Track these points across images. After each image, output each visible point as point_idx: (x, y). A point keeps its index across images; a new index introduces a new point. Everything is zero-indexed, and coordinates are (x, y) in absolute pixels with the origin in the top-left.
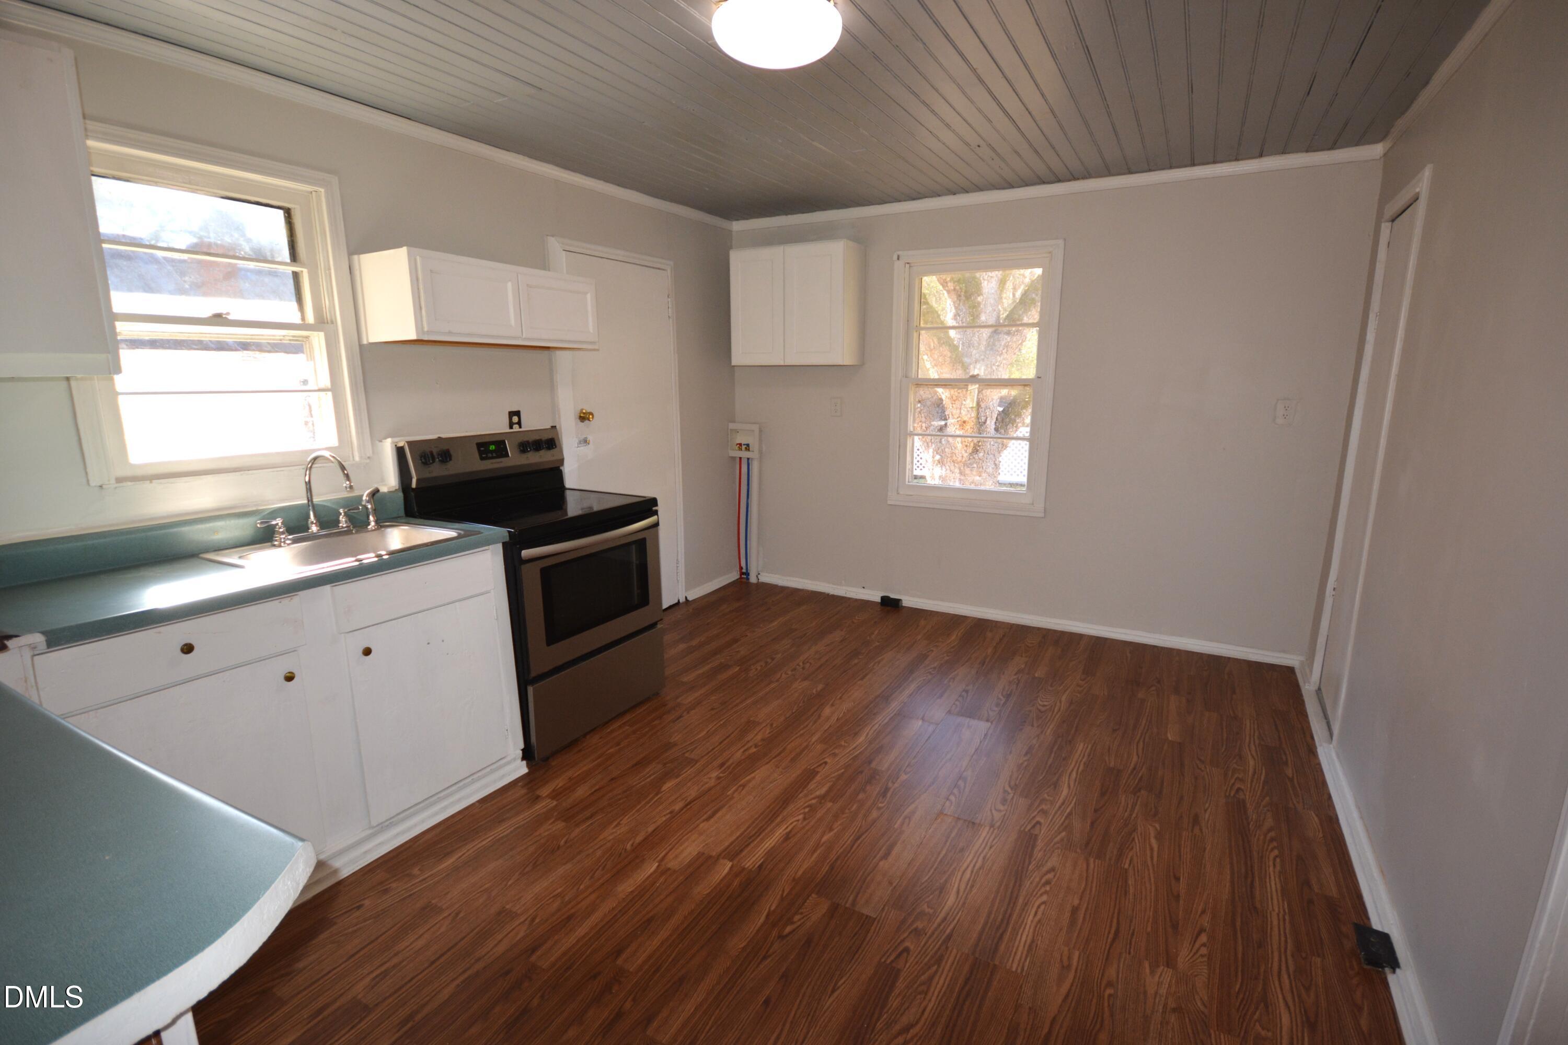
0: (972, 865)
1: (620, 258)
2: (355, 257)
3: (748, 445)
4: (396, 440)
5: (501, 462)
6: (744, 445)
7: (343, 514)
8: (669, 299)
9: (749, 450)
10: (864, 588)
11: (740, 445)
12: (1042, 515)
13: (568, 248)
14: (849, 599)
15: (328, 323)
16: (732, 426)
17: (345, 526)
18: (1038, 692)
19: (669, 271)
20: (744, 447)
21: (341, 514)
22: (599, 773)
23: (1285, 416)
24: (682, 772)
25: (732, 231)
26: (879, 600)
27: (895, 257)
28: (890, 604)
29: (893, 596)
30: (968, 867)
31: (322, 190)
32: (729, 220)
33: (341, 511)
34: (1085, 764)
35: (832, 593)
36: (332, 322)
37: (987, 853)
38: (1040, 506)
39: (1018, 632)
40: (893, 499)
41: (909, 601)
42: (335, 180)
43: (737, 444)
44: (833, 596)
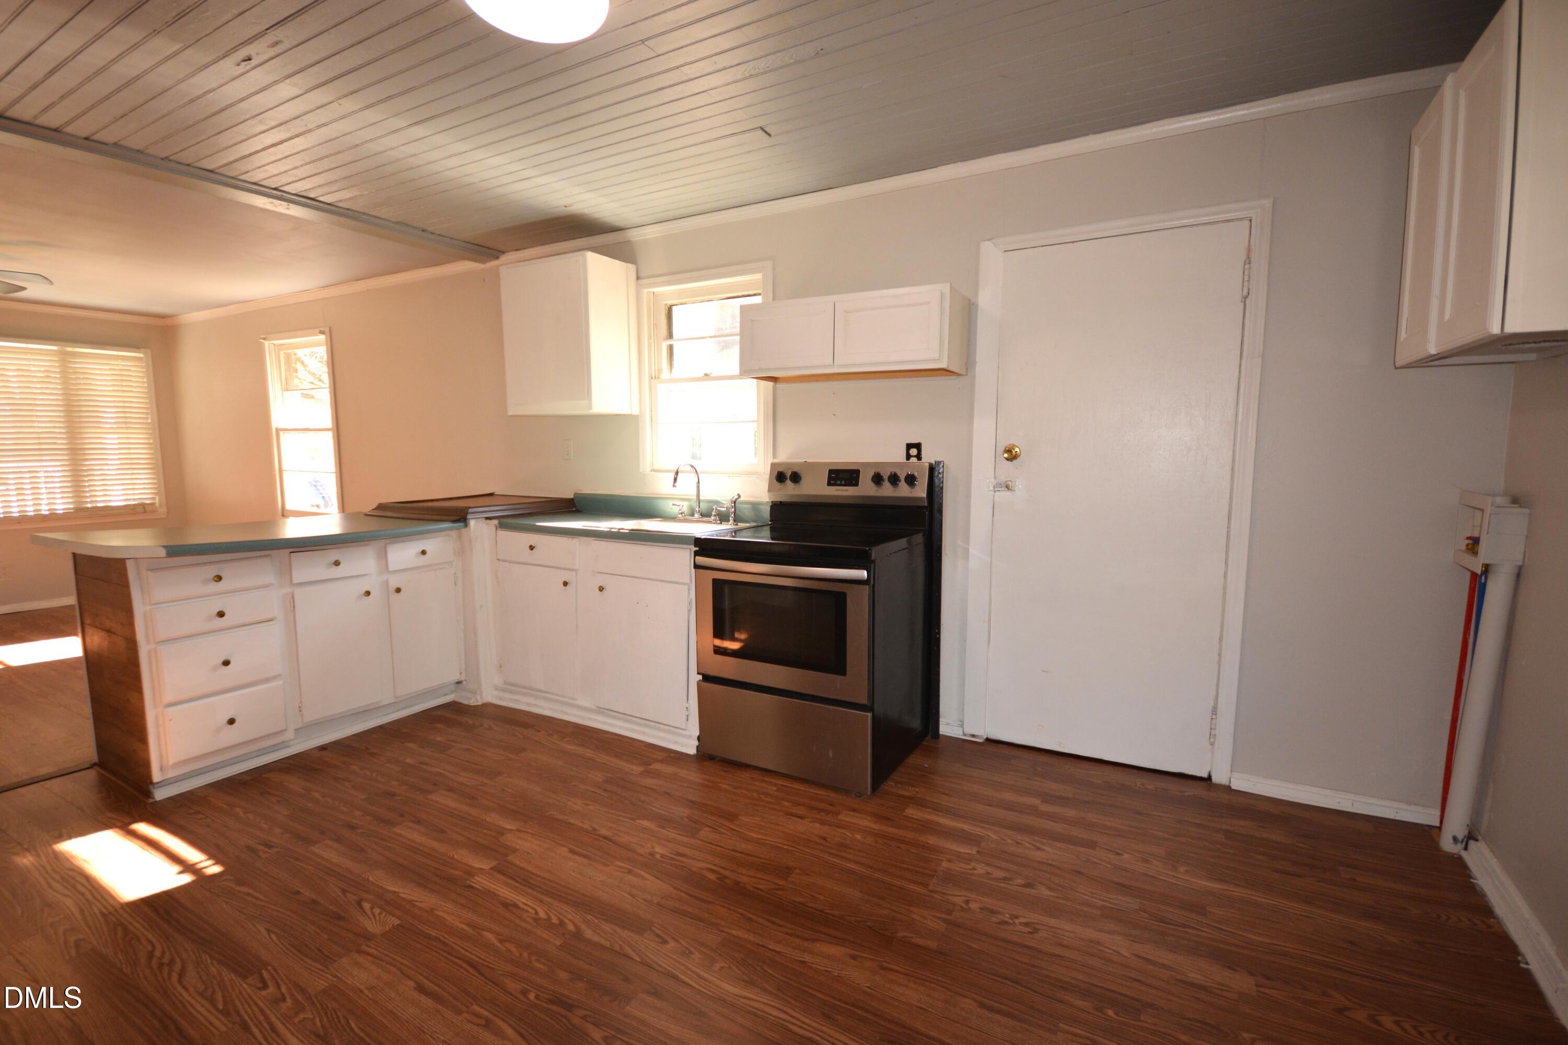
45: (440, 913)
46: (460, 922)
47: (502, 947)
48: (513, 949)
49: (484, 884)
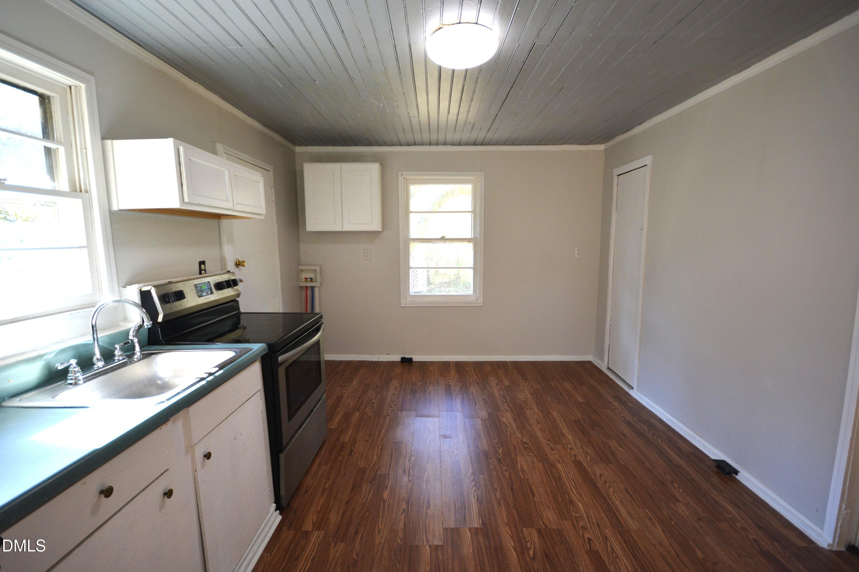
0: (571, 485)
1: (250, 162)
2: (109, 142)
3: (312, 279)
4: (141, 285)
5: (210, 298)
6: (309, 278)
7: (118, 349)
8: (273, 190)
9: (312, 282)
10: (388, 354)
11: (306, 278)
12: (482, 305)
13: (227, 152)
14: (382, 362)
15: (81, 191)
16: (301, 268)
17: (121, 358)
18: (514, 393)
19: (272, 172)
20: (309, 280)
21: (116, 349)
22: (334, 501)
23: (578, 254)
24: (387, 484)
25: (295, 152)
26: (400, 360)
27: (400, 174)
28: (406, 361)
29: (407, 356)
30: (570, 486)
31: (83, 86)
32: (294, 145)
33: (117, 346)
34: (564, 421)
35: (370, 360)
36: (87, 192)
37: (570, 477)
38: (481, 301)
39: (479, 365)
40: (403, 303)
41: (416, 358)
42: (92, 79)
43: (305, 278)
44: (372, 362)
45: (506, 520)
46: (502, 509)
47: (498, 488)
48: (496, 484)
49: (477, 520)
